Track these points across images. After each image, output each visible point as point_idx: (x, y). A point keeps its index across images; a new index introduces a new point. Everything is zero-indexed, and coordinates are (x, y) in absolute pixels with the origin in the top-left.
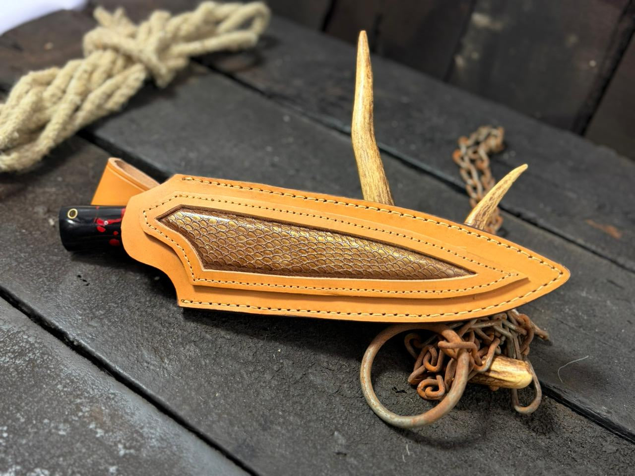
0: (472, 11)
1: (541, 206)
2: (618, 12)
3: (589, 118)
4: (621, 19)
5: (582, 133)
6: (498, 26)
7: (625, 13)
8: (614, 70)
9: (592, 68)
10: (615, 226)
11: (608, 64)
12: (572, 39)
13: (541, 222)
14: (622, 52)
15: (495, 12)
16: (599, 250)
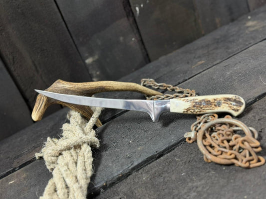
0: (84, 61)
1: (179, 76)
2: (126, 18)
3: (147, 55)
4: (128, 20)
5: (150, 61)
6: (96, 57)
7: (128, 17)
8: (140, 35)
9: (134, 41)
10: (199, 61)
11: (137, 35)
12: (121, 39)
13: (187, 78)
14: (138, 28)
15: (91, 54)
16: (208, 67)
